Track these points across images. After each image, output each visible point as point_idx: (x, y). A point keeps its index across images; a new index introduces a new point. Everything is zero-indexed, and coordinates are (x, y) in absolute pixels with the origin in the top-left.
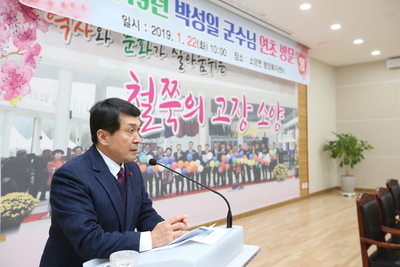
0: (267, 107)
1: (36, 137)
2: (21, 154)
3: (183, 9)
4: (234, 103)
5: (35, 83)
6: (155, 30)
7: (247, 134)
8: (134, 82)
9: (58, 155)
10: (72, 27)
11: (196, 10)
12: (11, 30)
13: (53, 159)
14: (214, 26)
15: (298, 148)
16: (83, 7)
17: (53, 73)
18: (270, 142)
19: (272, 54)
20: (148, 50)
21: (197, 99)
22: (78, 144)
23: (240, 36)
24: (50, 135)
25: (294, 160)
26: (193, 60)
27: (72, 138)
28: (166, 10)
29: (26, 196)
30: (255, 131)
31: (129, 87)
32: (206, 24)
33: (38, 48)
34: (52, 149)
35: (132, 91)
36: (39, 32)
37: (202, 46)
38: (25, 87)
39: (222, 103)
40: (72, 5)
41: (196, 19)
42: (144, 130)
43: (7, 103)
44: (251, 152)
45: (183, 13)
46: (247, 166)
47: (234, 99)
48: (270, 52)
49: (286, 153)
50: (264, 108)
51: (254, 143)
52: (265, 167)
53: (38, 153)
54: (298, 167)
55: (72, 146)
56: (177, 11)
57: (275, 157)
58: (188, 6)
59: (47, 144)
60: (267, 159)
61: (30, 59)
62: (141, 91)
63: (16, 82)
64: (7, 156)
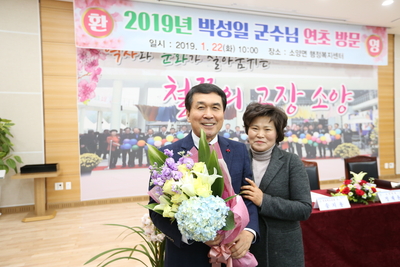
0: (326, 92)
1: (100, 122)
2: (91, 132)
3: (206, 25)
4: (279, 91)
5: (98, 91)
6: (179, 45)
7: (298, 116)
8: (171, 83)
9: (114, 133)
10: (122, 54)
11: (221, 22)
12: (83, 62)
13: (110, 135)
14: (243, 31)
15: (377, 129)
16: (119, 41)
17: (109, 83)
18: (331, 123)
19: (324, 43)
20: (184, 59)
21: (234, 91)
22: (127, 126)
23: (277, 34)
24: (108, 121)
25: (370, 140)
26: (230, 61)
27: (123, 122)
28: (190, 28)
29: (94, 156)
30: (308, 113)
31: (167, 87)
32: (233, 31)
33: (100, 70)
34: (109, 129)
35: (169, 89)
36: (100, 61)
37: (229, 49)
38: (92, 94)
39: (264, 92)
40: (111, 41)
41: (221, 29)
42: (180, 116)
43: (82, 103)
44: (303, 132)
45: (207, 27)
46: (297, 144)
47: (278, 88)
48: (321, 41)
49: (357, 133)
50: (322, 92)
51: (307, 124)
52: (322, 145)
53: (101, 131)
54: (376, 147)
55: (123, 127)
56: (201, 26)
57: (338, 137)
58: (212, 21)
59: (106, 126)
60: (327, 138)
61: (95, 77)
62: (177, 89)
63: (86, 91)
64: (83, 133)
